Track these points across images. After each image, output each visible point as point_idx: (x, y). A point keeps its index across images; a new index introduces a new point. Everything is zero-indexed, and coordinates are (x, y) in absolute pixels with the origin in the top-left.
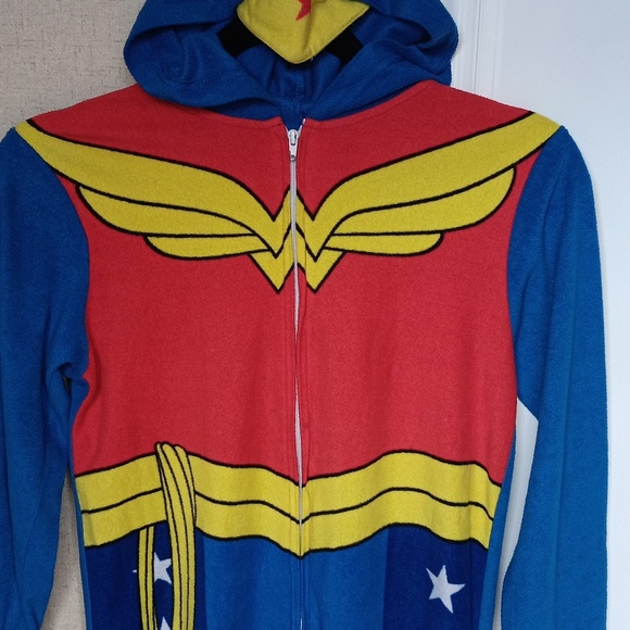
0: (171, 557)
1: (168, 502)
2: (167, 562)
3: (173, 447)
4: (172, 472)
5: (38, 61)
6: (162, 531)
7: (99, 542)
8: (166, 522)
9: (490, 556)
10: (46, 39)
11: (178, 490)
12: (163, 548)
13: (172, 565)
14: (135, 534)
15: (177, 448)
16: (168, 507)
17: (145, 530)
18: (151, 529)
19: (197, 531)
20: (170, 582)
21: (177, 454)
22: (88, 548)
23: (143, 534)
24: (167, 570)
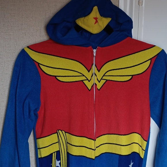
0: (60, 160)
1: (60, 145)
2: (59, 161)
3: (61, 131)
4: (61, 137)
5: (26, 33)
6: (58, 153)
7: (43, 156)
8: (59, 151)
9: (144, 160)
10: (29, 28)
11: (63, 142)
12: (58, 158)
13: (60, 162)
14: (52, 154)
15: (63, 131)
16: (60, 147)
17: (54, 153)
18: (56, 153)
19: (68, 153)
20: (60, 166)
21: (62, 133)
22: (39, 158)
23: (54, 154)
24: (59, 163)
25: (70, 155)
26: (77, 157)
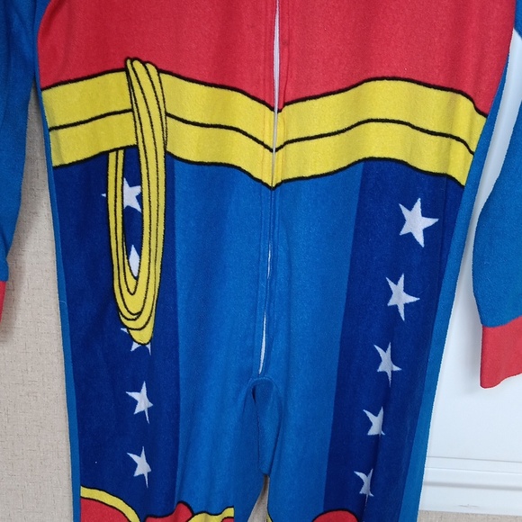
0: (140, 184)
1: (138, 125)
2: (137, 190)
3: (144, 64)
4: (143, 93)
6: (132, 155)
7: (67, 161)
8: (136, 147)
9: (466, 193)
11: (149, 112)
12: (133, 174)
13: (141, 193)
14: (104, 156)
15: (148, 66)
16: (139, 131)
17: (115, 153)
18: (121, 153)
19: (168, 155)
20: (139, 209)
21: (148, 73)
22: (56, 168)
23: (112, 156)
24: (137, 197)
25: (177, 164)
26: (206, 168)
